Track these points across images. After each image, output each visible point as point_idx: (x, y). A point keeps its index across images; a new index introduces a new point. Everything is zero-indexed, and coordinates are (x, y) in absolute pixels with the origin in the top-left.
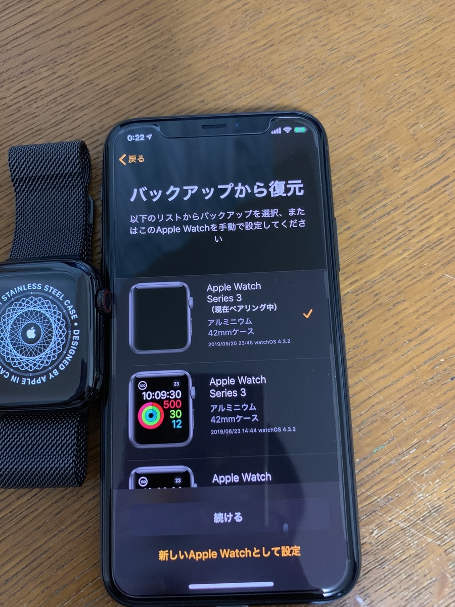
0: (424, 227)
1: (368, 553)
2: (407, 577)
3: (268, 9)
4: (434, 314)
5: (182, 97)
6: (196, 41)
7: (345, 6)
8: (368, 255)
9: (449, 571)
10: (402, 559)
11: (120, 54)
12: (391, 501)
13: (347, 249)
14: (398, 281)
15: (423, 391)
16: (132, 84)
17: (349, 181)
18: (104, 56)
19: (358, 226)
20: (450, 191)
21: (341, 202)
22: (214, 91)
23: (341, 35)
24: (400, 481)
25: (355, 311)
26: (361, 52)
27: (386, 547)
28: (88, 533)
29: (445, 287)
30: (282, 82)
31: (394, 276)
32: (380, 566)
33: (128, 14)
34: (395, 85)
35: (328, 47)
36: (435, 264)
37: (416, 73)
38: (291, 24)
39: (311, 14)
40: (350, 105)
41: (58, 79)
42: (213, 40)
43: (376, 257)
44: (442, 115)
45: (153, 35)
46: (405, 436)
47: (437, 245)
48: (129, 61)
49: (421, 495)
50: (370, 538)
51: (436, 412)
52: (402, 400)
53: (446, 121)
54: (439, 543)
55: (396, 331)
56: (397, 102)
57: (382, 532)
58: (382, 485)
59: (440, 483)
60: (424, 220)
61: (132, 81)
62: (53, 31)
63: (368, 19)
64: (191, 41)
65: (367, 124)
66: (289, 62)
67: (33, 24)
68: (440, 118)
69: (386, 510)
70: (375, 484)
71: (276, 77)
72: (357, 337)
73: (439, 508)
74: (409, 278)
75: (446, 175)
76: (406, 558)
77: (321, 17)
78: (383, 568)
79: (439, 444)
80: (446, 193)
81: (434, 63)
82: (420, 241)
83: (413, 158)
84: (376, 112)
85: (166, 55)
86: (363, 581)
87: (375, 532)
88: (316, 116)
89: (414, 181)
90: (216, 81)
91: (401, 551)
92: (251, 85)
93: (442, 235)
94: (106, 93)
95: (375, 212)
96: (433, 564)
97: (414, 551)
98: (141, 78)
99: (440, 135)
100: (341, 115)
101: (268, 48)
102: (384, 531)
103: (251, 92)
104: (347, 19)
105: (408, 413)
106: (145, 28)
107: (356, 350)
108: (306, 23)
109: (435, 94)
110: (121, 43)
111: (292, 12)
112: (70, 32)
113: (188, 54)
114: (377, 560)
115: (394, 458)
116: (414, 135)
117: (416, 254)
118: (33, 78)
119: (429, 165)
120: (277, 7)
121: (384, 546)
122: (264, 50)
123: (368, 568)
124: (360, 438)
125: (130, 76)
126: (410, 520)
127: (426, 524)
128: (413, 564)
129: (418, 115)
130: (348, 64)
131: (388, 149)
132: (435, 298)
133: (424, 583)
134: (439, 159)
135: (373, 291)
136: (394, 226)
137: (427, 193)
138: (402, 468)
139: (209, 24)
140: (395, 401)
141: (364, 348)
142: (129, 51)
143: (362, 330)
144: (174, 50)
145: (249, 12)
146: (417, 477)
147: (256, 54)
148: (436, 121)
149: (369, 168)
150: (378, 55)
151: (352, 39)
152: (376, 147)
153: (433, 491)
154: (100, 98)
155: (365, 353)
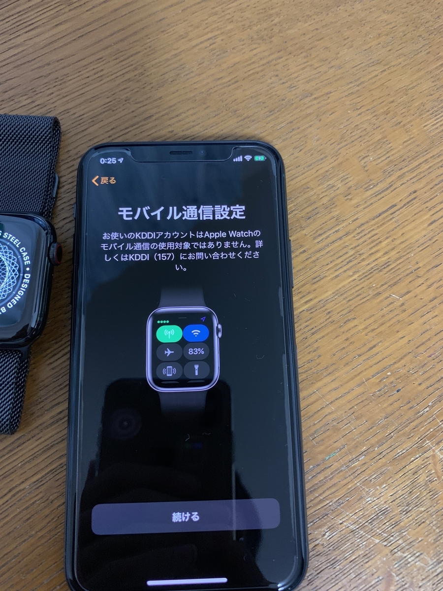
0: (372, 251)
1: (320, 554)
2: (357, 576)
3: (233, 49)
4: (382, 331)
5: (153, 127)
6: (167, 76)
7: (303, 48)
8: (321, 277)
9: (394, 570)
10: (352, 560)
11: (95, 85)
12: (342, 505)
13: (303, 270)
14: (349, 301)
15: (371, 402)
16: (106, 113)
17: (305, 208)
18: (81, 87)
19: (313, 250)
20: (397, 218)
21: (297, 228)
22: (183, 122)
23: (299, 75)
24: (350, 486)
25: (309, 328)
26: (317, 90)
27: (337, 548)
28: (56, 538)
29: (391, 306)
30: (245, 115)
31: (345, 296)
32: (331, 566)
33: (104, 49)
34: (347, 121)
35: (288, 84)
36: (382, 285)
37: (367, 110)
38: (254, 63)
39: (272, 54)
40: (307, 138)
41: (37, 108)
42: (182, 75)
43: (329, 278)
44: (390, 149)
45: (127, 70)
46: (355, 444)
47: (385, 268)
48: (104, 92)
49: (369, 499)
50: (322, 540)
51: (383, 422)
52: (352, 411)
53: (393, 155)
54: (385, 543)
55: (347, 347)
56: (349, 136)
57: (334, 534)
58: (333, 490)
59: (387, 488)
60: (373, 245)
61: (106, 111)
62: (33, 62)
63: (324, 61)
64: (161, 75)
65: (322, 156)
66: (252, 97)
67: (14, 55)
68: (388, 152)
69: (336, 513)
70: (327, 489)
71: (240, 111)
72: (311, 351)
73: (385, 511)
74: (359, 298)
75: (393, 204)
76: (355, 558)
77: (282, 58)
78: (335, 568)
79: (386, 452)
80: (394, 220)
81: (383, 102)
82: (369, 264)
83: (363, 187)
84: (331, 145)
85: (139, 88)
86: (316, 580)
87: (327, 534)
88: (276, 147)
89: (364, 209)
90: (185, 113)
91: (351, 552)
92: (216, 117)
93: (389, 258)
94: (81, 121)
95: (328, 237)
96: (380, 564)
97: (363, 552)
98: (115, 108)
99: (388, 167)
100: (299, 147)
101: (233, 84)
102: (335, 533)
103: (216, 124)
104: (305, 60)
105: (358, 422)
106: (120, 62)
107: (310, 363)
108: (268, 63)
109: (383, 130)
110: (97, 76)
111: (255, 52)
112: (49, 64)
113: (159, 87)
114: (329, 561)
115: (345, 464)
116: (364, 167)
117: (366, 276)
118: (13, 105)
119: (378, 195)
120: (241, 47)
121: (335, 548)
122: (230, 85)
123: (320, 568)
124: (314, 446)
125: (105, 106)
126: (359, 522)
127: (373, 526)
128: (362, 564)
129: (368, 148)
130: (305, 101)
131: (341, 179)
132: (383, 316)
133: (372, 582)
134: (387, 189)
135: (326, 310)
136: (345, 250)
137: (376, 220)
138: (352, 474)
139: (179, 60)
140: (346, 412)
141: (317, 361)
142: (104, 84)
143: (316, 345)
144: (146, 83)
145: (216, 51)
146: (365, 482)
147: (221, 89)
148: (385, 155)
149: (323, 197)
150: (333, 94)
151: (309, 78)
152: (330, 177)
153: (380, 495)
154: (76, 126)
155: (319, 366)
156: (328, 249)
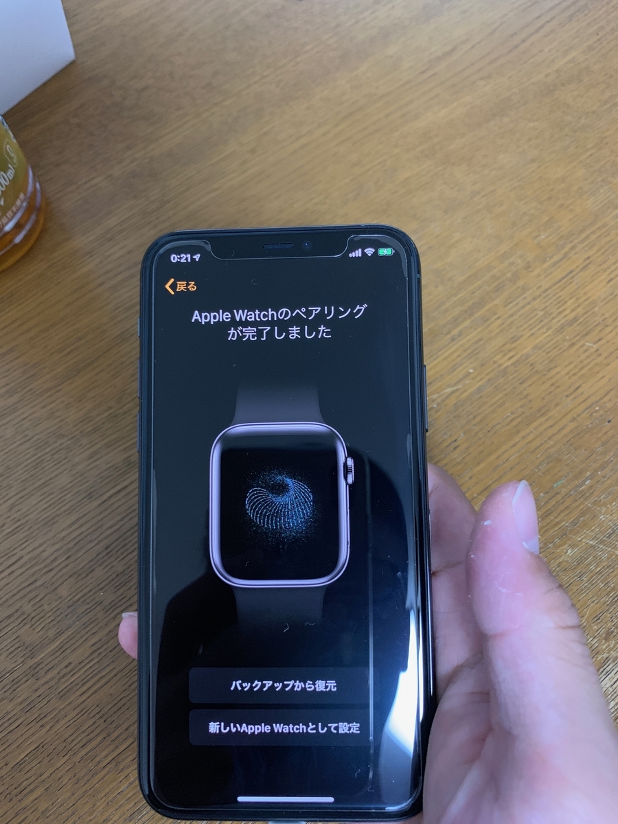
0: (561, 310)
4: (583, 374)
14: (548, 352)
24: (581, 508)
47: (574, 322)
49: (602, 516)
58: (568, 512)
69: (575, 532)
70: (562, 512)
74: (556, 350)
87: (569, 551)
95: (517, 304)
105: (576, 452)
115: (573, 489)
117: (559, 331)
138: (581, 497)
146: (595, 502)
156: (520, 313)
